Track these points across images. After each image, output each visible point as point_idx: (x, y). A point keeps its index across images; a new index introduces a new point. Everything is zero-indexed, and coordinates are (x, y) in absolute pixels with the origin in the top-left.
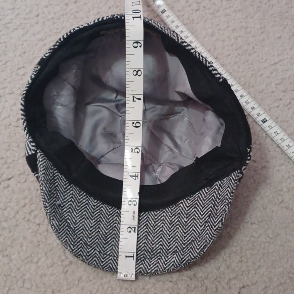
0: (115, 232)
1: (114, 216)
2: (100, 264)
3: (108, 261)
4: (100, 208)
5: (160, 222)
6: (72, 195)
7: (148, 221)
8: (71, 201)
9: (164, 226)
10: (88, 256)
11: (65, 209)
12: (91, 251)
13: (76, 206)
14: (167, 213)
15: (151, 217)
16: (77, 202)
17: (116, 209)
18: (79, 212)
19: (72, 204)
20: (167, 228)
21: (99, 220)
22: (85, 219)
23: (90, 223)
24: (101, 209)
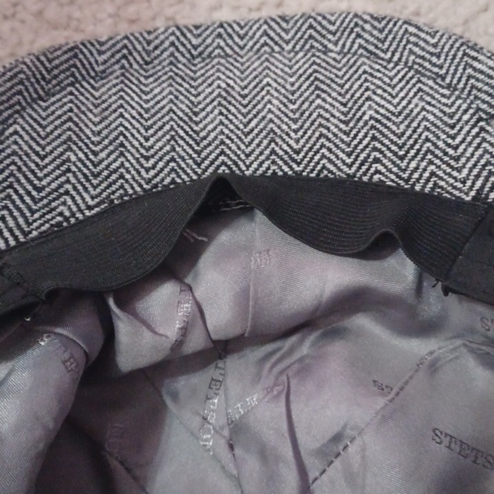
0: (291, 107)
1: (305, 149)
2: (315, 19)
3: (296, 33)
4: (356, 160)
5: (156, 153)
6: (460, 165)
7: (196, 152)
8: (456, 148)
9: (142, 140)
10: (356, 25)
11: (466, 117)
12: (353, 42)
13: (434, 139)
14: (137, 178)
15: (187, 165)
16: (437, 152)
17: (304, 174)
18: (419, 125)
19: (450, 141)
20: (133, 135)
21: (351, 125)
22: (393, 114)
23: (376, 107)
24: (353, 157)
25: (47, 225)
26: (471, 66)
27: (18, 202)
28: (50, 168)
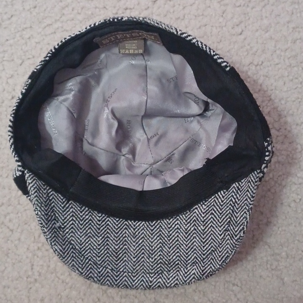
0: (126, 247)
1: (123, 229)
2: (114, 283)
4: (106, 222)
5: (175, 231)
6: (72, 213)
7: (161, 231)
8: (73, 220)
9: (179, 236)
10: (100, 277)
11: (67, 230)
12: (102, 271)
13: (79, 225)
14: (181, 221)
15: (164, 226)
16: (79, 220)
17: (124, 220)
18: (83, 231)
19: (74, 223)
20: (182, 237)
21: (106, 236)
22: (91, 237)
23: (97, 241)
25: (209, 201)
26: (63, 248)
27: (218, 208)
28: (209, 222)
